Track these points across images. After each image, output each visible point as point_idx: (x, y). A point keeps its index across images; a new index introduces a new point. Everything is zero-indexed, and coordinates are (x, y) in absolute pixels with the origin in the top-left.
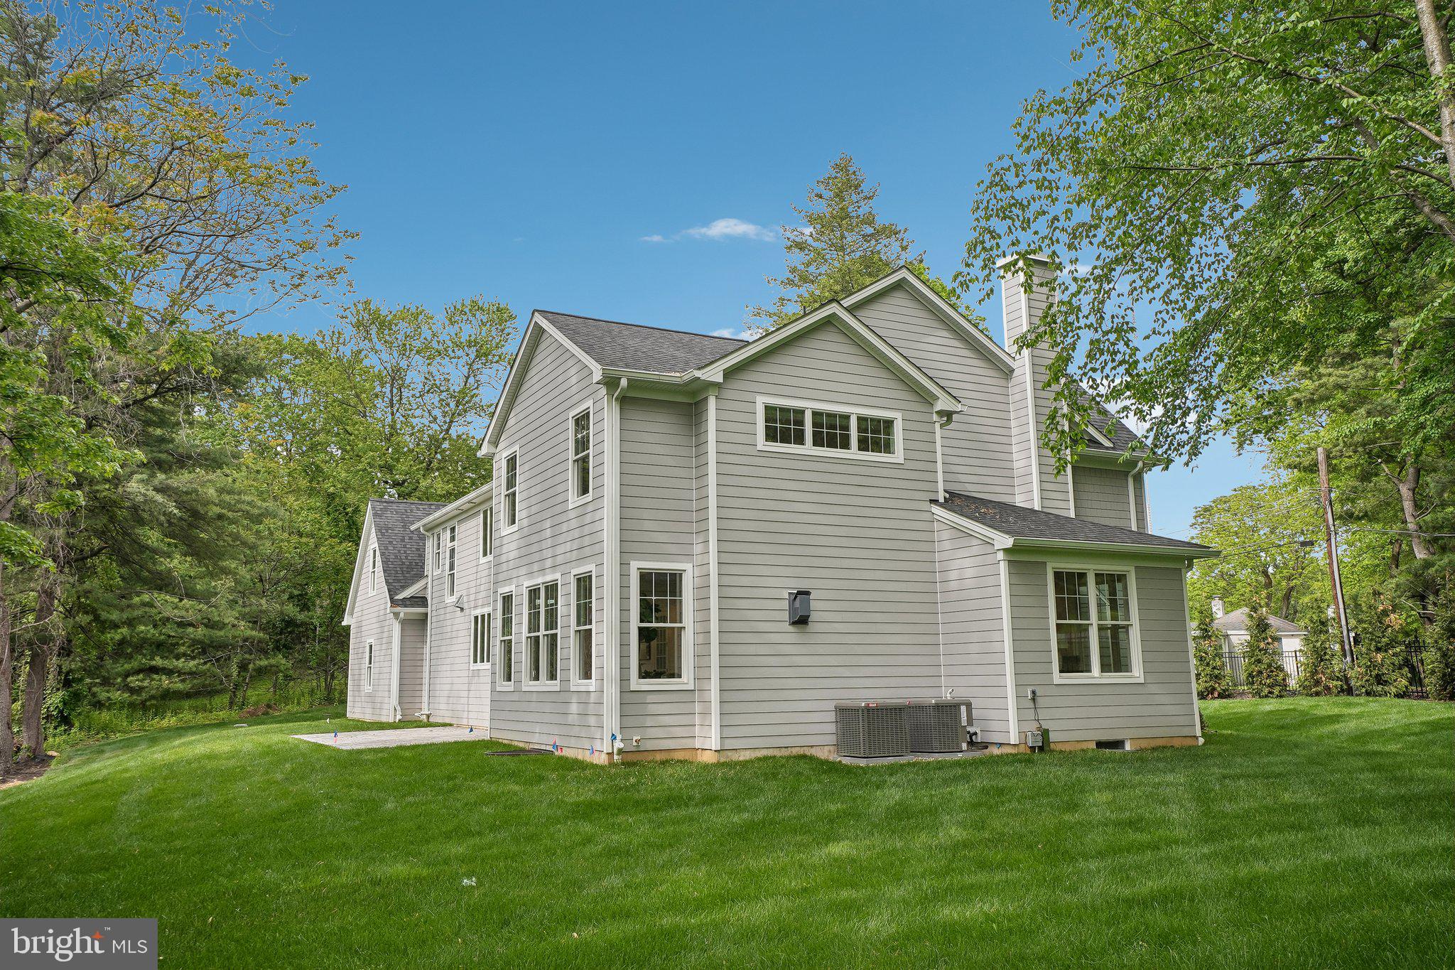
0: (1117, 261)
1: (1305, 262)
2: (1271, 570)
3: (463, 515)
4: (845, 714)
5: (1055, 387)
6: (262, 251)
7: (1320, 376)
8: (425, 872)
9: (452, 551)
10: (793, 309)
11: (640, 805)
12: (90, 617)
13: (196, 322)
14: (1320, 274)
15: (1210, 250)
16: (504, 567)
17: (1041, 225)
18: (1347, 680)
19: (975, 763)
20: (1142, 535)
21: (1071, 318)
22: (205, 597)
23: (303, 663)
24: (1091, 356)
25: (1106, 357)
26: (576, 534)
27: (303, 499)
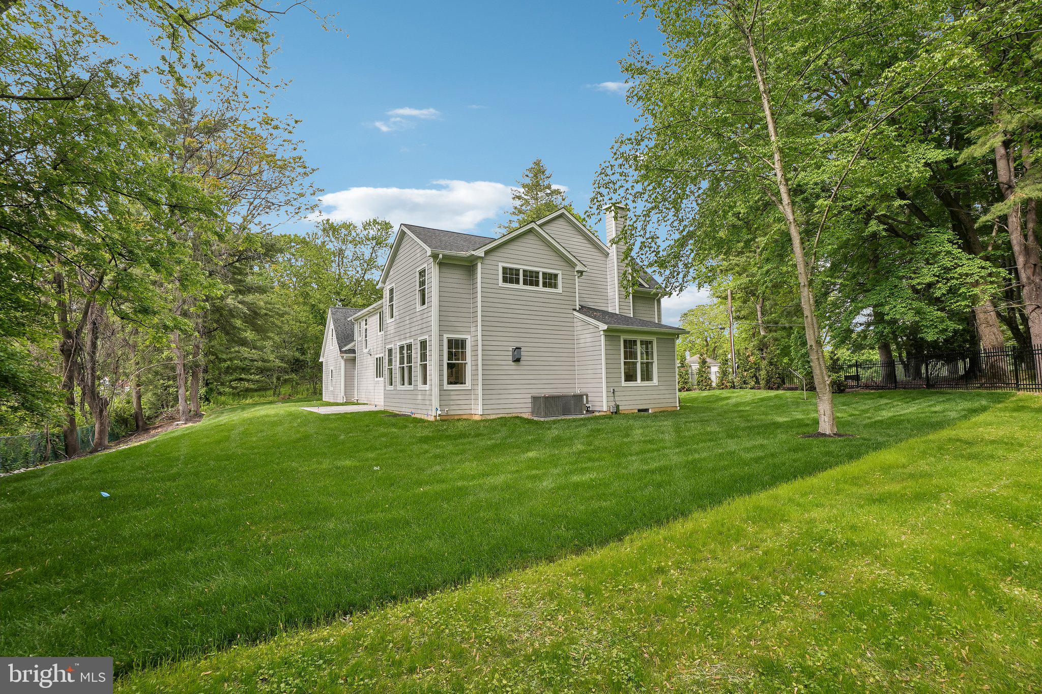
0: (653, 208)
1: (725, 213)
2: (709, 339)
3: (370, 314)
4: (535, 399)
5: (626, 262)
6: (282, 198)
7: (730, 260)
8: (358, 464)
9: (366, 330)
10: (515, 225)
11: (448, 437)
12: (214, 357)
13: (254, 229)
14: (731, 219)
15: (689, 206)
16: (389, 337)
17: (622, 192)
18: (733, 382)
19: (588, 419)
20: (660, 325)
21: (633, 232)
22: (261, 349)
23: (303, 377)
24: (641, 248)
25: (647, 249)
26: (420, 322)
27: (301, 306)
